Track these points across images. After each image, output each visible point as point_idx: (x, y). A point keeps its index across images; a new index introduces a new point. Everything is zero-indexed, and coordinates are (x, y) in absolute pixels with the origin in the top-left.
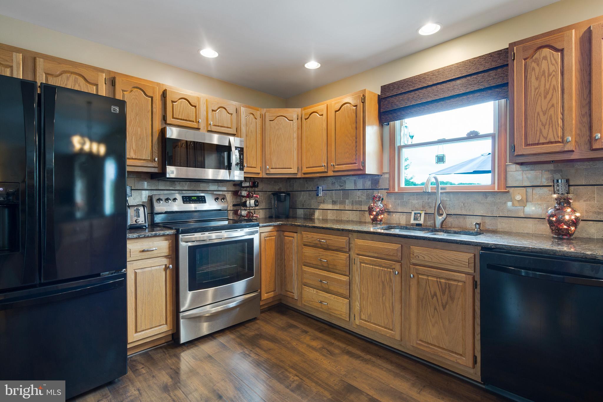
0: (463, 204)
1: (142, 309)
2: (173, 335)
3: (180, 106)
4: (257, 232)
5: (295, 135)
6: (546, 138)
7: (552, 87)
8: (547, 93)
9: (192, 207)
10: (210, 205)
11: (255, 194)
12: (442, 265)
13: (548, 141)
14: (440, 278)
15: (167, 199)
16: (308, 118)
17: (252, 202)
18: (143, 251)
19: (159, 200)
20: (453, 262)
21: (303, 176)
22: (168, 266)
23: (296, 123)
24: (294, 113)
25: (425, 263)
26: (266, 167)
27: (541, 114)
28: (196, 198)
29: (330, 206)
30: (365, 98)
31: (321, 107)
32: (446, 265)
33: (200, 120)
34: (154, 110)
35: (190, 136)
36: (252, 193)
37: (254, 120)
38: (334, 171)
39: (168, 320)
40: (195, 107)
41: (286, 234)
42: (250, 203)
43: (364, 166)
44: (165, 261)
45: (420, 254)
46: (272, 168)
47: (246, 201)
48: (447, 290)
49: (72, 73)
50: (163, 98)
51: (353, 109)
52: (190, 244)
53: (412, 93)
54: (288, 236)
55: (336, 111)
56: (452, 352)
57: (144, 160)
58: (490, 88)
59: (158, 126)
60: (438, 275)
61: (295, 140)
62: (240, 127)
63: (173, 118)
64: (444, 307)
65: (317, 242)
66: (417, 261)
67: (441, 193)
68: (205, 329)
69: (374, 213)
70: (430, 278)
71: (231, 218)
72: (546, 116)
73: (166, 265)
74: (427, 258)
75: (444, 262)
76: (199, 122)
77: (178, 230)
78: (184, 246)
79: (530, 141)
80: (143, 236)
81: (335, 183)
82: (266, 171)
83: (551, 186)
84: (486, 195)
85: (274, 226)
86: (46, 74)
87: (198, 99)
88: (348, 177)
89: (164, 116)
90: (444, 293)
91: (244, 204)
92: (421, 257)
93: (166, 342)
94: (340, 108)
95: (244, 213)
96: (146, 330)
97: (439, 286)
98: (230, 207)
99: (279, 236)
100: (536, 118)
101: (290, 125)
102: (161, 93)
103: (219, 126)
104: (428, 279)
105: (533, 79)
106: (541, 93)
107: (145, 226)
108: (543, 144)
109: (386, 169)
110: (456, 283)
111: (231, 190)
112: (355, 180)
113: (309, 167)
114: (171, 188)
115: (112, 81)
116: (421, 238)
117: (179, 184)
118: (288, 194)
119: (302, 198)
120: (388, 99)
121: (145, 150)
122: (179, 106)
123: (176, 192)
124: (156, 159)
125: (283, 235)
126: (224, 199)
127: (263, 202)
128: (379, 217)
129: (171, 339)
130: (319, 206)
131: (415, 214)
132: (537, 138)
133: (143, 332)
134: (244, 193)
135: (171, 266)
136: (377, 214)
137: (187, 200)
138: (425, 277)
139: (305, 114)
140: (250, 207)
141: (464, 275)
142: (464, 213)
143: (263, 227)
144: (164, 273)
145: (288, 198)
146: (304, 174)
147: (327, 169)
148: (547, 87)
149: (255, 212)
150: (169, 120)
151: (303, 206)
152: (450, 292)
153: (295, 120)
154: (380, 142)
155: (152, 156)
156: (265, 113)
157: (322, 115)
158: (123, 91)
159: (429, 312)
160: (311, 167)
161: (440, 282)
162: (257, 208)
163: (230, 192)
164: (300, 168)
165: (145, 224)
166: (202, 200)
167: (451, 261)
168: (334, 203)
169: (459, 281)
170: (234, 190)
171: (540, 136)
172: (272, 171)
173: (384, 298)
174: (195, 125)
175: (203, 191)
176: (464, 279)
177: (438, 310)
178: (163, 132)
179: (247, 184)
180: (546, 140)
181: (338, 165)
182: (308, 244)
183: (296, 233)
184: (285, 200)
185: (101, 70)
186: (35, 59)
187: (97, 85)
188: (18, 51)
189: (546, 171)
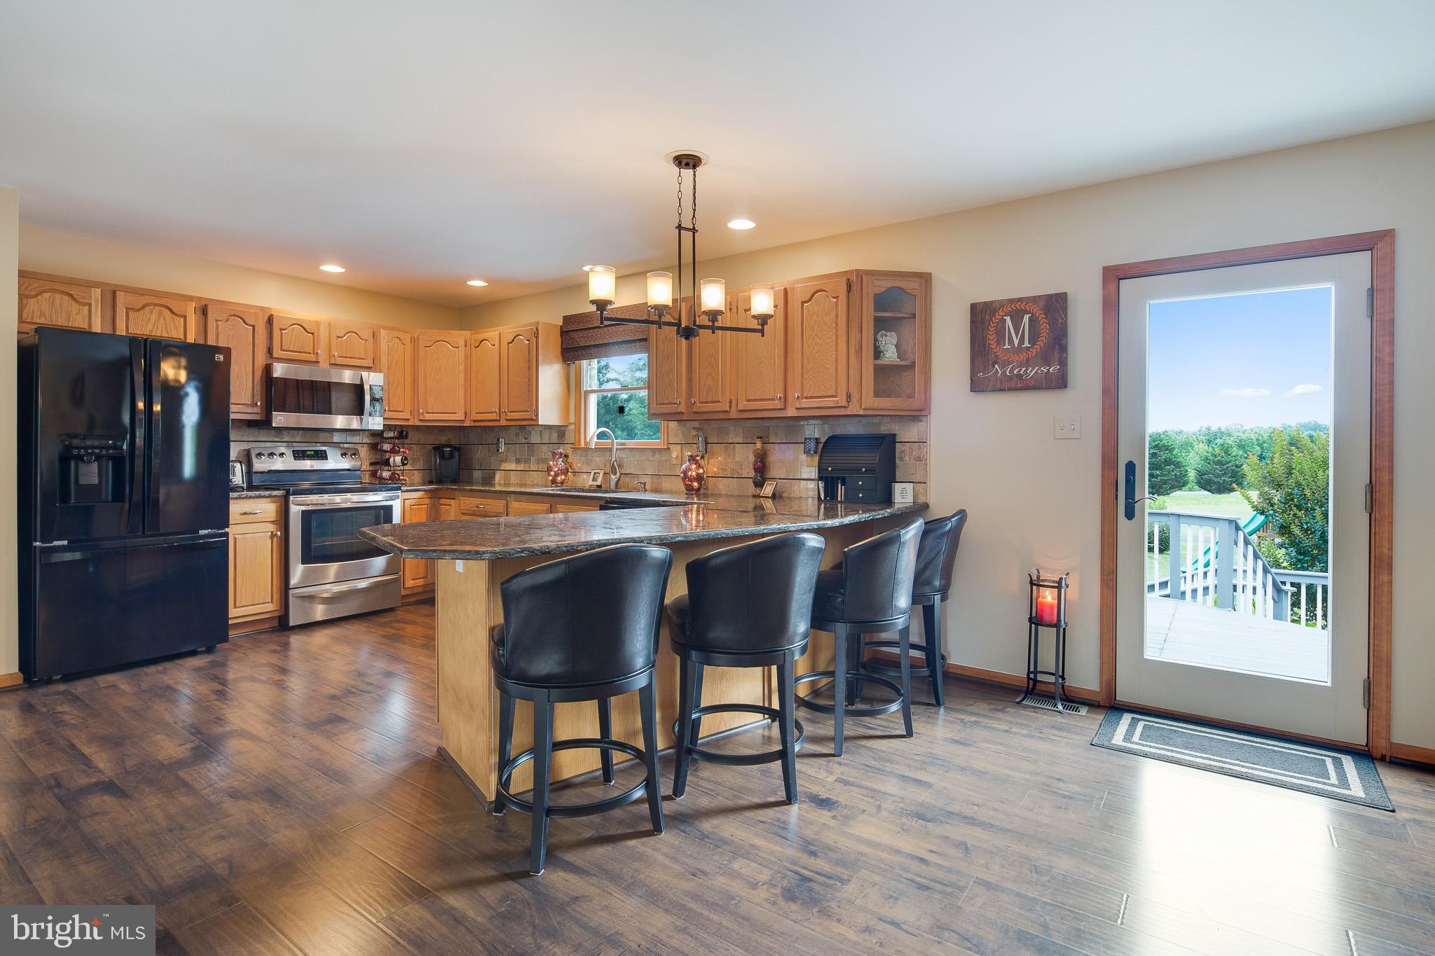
1: (243, 581)
2: (280, 617)
3: (292, 335)
4: (398, 497)
5: (462, 368)
8: (668, 358)
9: (307, 464)
10: (335, 462)
11: (403, 448)
13: (669, 402)
15: (271, 454)
16: (478, 346)
17: (398, 459)
18: (244, 514)
19: (260, 455)
21: (473, 424)
22: (274, 533)
23: (463, 352)
24: (460, 337)
26: (419, 411)
27: (665, 375)
28: (312, 453)
29: (513, 466)
30: (538, 332)
31: (492, 334)
33: (319, 351)
34: (256, 341)
35: (303, 373)
36: (398, 447)
37: (401, 346)
38: (507, 420)
39: (275, 597)
40: (313, 334)
41: (443, 501)
42: (394, 460)
43: (537, 416)
44: (272, 527)
46: (427, 413)
47: (389, 459)
49: (156, 305)
50: (269, 326)
51: (526, 344)
52: (303, 508)
53: (591, 331)
54: (444, 505)
55: (509, 343)
57: (243, 404)
58: (634, 341)
59: (261, 360)
61: (462, 375)
62: (378, 356)
63: (282, 350)
65: (475, 509)
67: (617, 449)
68: (320, 612)
69: (552, 473)
71: (368, 482)
73: (272, 532)
76: (317, 353)
77: (288, 491)
78: (295, 510)
80: (245, 496)
81: (519, 434)
82: (418, 416)
83: (697, 443)
85: (424, 490)
86: (127, 309)
87: (317, 323)
88: (533, 427)
89: (269, 348)
91: (387, 463)
93: (272, 628)
94: (514, 340)
95: (386, 474)
96: (246, 606)
98: (366, 466)
99: (434, 505)
100: (662, 379)
101: (455, 354)
102: (266, 319)
103: (346, 357)
106: (665, 356)
107: (243, 488)
109: (572, 420)
111: (368, 442)
112: (541, 431)
113: (479, 413)
114: (276, 439)
115: (204, 309)
117: (289, 433)
118: (456, 449)
119: (479, 454)
120: (570, 334)
121: (244, 392)
122: (290, 334)
123: (284, 444)
124: (259, 403)
125: (439, 503)
126: (355, 454)
127: (419, 460)
128: (559, 478)
129: (277, 625)
130: (500, 465)
131: (595, 473)
132: (663, 399)
133: (244, 609)
134: (387, 447)
135: (279, 533)
136: (556, 475)
137: (300, 455)
139: (475, 340)
140: (394, 466)
143: (407, 491)
144: (270, 541)
145: (456, 454)
146: (474, 421)
147: (500, 417)
149: (403, 473)
150: (277, 353)
151: (481, 466)
153: (462, 348)
154: (565, 384)
155: (254, 400)
156: (418, 336)
157: (494, 345)
158: (217, 321)
160: (481, 413)
162: (406, 467)
163: (366, 445)
164: (468, 412)
165: (242, 485)
166: (322, 456)
168: (518, 461)
170: (371, 442)
171: (664, 396)
172: (428, 417)
174: (312, 357)
175: (324, 444)
178: (268, 369)
179: (391, 434)
180: (668, 400)
181: (511, 412)
182: (466, 512)
183: (454, 499)
184: (451, 457)
185: (191, 298)
186: (114, 293)
187: (185, 317)
188: (96, 285)
189: (694, 428)
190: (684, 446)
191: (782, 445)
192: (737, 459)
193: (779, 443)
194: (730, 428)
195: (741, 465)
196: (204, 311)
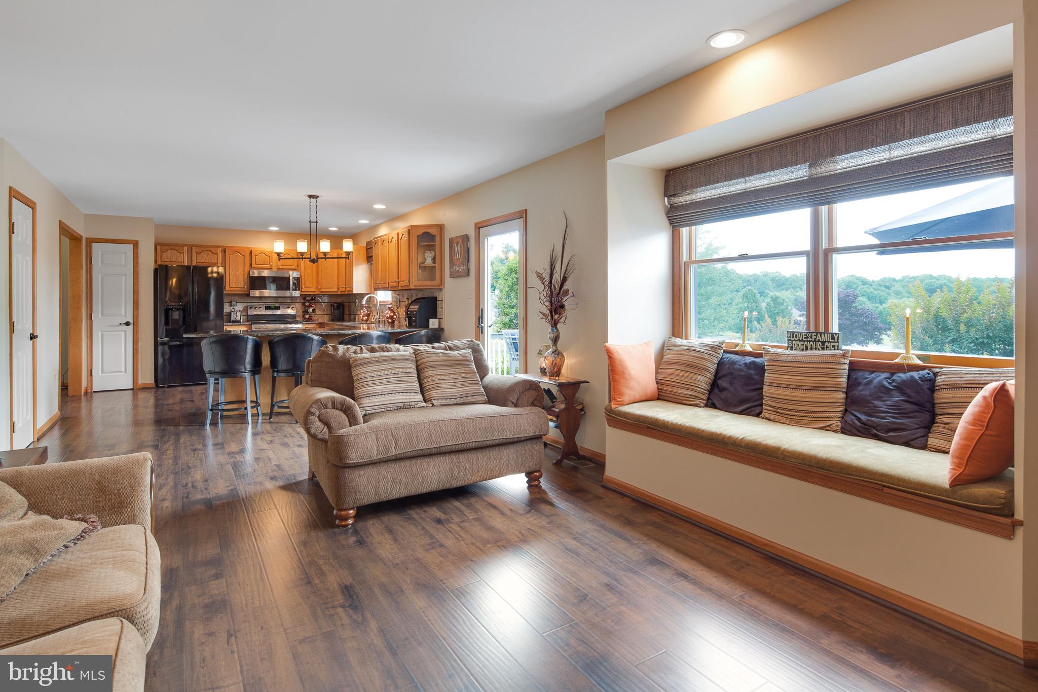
9: (272, 312)
10: (285, 311)
15: (256, 308)
17: (311, 310)
19: (251, 308)
21: (341, 293)
28: (274, 307)
34: (245, 262)
36: (313, 304)
40: (269, 256)
47: (308, 309)
49: (207, 250)
50: (250, 255)
57: (239, 287)
59: (247, 270)
61: (336, 271)
62: (300, 265)
63: (256, 264)
71: (301, 319)
76: (271, 264)
82: (320, 290)
86: (196, 253)
87: (271, 252)
89: (251, 264)
95: (307, 317)
98: (300, 313)
102: (249, 252)
103: (284, 265)
107: (241, 321)
114: (256, 302)
117: (261, 299)
121: (240, 282)
122: (259, 257)
123: (260, 304)
124: (245, 287)
126: (293, 308)
127: (323, 310)
134: (307, 304)
137: (268, 308)
140: (310, 313)
150: (254, 266)
155: (243, 285)
158: (230, 255)
163: (298, 303)
166: (278, 308)
172: (323, 290)
174: (269, 266)
175: (276, 303)
178: (250, 273)
179: (307, 298)
185: (219, 247)
186: (192, 247)
187: (217, 254)
188: (185, 245)
196: (224, 251)
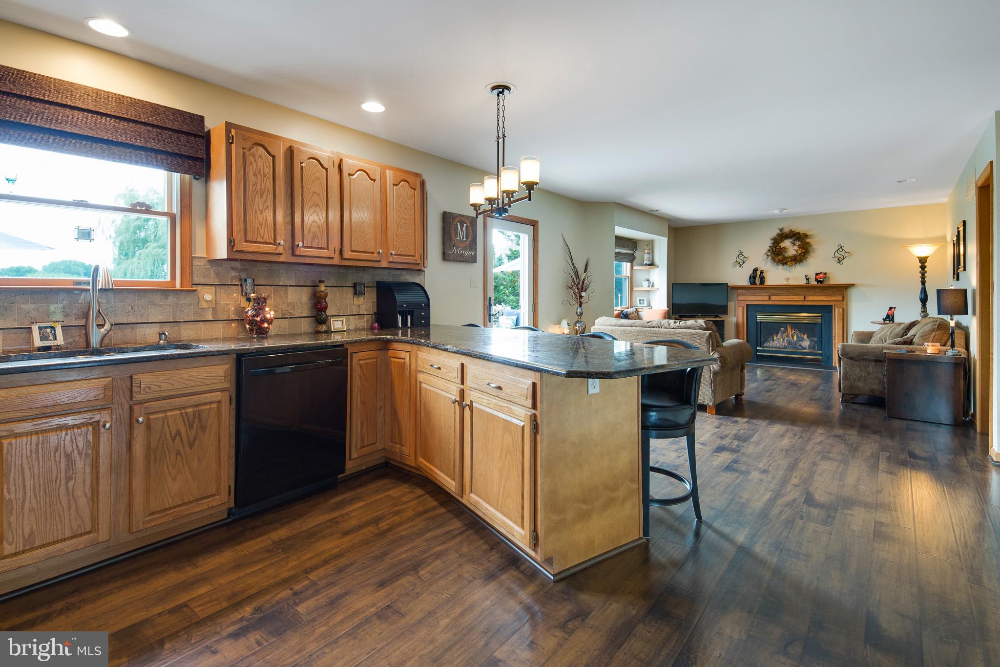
0: (130, 308)
6: (263, 238)
7: (266, 189)
8: (263, 193)
12: (188, 389)
13: (264, 241)
14: (184, 408)
20: (205, 381)
25: (161, 394)
27: (258, 212)
32: (194, 388)
45: (152, 383)
48: (196, 421)
56: (202, 499)
60: (184, 405)
64: (191, 445)
66: (147, 396)
70: (169, 414)
72: (263, 215)
74: (164, 386)
75: (193, 384)
79: (249, 239)
83: (238, 285)
84: (166, 295)
90: (191, 426)
92: (154, 388)
97: (184, 420)
100: (254, 215)
104: (166, 416)
105: (251, 174)
106: (258, 191)
108: (260, 243)
110: (208, 407)
116: (158, 357)
131: (41, 328)
132: (255, 237)
138: (161, 415)
141: (219, 393)
142: (133, 320)
148: (263, 186)
152: (200, 421)
159: (167, 463)
161: (186, 413)
167: (202, 380)
169: (211, 403)
171: (257, 234)
173: (70, 484)
176: (219, 398)
177: (182, 454)
180: (263, 239)
189: (233, 269)
190: (219, 289)
191: (333, 288)
192: (289, 301)
193: (331, 286)
194: (281, 271)
195: (294, 306)
